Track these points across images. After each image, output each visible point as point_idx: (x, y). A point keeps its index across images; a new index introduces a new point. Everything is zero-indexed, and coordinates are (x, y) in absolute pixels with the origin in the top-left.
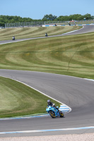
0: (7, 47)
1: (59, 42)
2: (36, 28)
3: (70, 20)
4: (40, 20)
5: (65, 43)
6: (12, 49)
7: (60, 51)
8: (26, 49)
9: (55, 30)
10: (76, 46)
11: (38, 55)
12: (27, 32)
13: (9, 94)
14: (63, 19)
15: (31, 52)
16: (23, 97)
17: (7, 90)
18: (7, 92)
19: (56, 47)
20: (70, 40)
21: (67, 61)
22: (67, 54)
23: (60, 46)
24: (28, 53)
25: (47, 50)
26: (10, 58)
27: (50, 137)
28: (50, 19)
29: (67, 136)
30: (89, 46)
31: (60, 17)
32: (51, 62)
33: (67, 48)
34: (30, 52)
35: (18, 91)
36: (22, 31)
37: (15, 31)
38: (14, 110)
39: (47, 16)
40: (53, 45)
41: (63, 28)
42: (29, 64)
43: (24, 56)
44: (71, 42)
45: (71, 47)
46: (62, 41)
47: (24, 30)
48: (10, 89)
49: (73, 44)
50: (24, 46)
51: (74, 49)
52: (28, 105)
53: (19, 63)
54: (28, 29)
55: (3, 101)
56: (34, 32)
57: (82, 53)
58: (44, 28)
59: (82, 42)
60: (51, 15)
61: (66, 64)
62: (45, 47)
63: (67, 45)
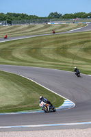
0: (14, 43)
1: (64, 39)
2: (41, 25)
3: (75, 17)
4: (45, 18)
5: (69, 40)
6: (18, 46)
7: (65, 48)
8: (32, 46)
9: (60, 28)
10: (80, 43)
11: (43, 51)
12: (33, 29)
13: (15, 89)
15: (37, 48)
16: (29, 93)
17: (13, 85)
18: (13, 88)
19: (61, 44)
20: (74, 37)
21: (71, 58)
22: (72, 51)
23: (65, 43)
24: (34, 50)
25: (52, 47)
26: (17, 55)
27: (54, 132)
28: (55, 16)
29: (71, 130)
31: (66, 15)
32: (56, 58)
33: (71, 45)
34: (36, 49)
35: (24, 87)
36: (28, 28)
37: (21, 28)
38: (19, 105)
39: (52, 14)
40: (58, 42)
41: (68, 25)
42: (35, 60)
43: (29, 52)
44: (75, 39)
45: (76, 44)
46: (67, 38)
47: (30, 27)
48: (16, 85)
49: (77, 41)
50: (30, 43)
51: (78, 46)
52: (33, 100)
53: (25, 59)
54: (33, 26)
55: (9, 96)
56: (39, 29)
57: (86, 50)
58: (50, 26)
59: (85, 39)
60: (56, 13)
61: (71, 60)
62: (50, 44)
63: (71, 42)
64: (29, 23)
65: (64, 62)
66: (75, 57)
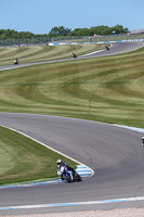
1: (74, 68)
2: (38, 48)
3: (92, 34)
4: (45, 36)
5: (84, 70)
6: (3, 80)
7: (76, 82)
8: (24, 80)
9: (68, 51)
10: (100, 74)
11: (43, 88)
12: (25, 53)
14: (80, 34)
15: (33, 84)
16: (20, 154)
19: (70, 77)
20: (91, 65)
21: (86, 98)
22: (87, 87)
23: (77, 75)
24: (28, 87)
25: (56, 81)
28: (60, 33)
30: (121, 74)
31: (76, 30)
32: (63, 99)
33: (86, 78)
34: (30, 84)
35: (12, 145)
36: (18, 52)
37: (6, 52)
38: (6, 174)
39: (56, 29)
40: (65, 74)
41: (81, 47)
42: (29, 103)
43: (20, 90)
44: (93, 68)
45: (93, 76)
46: (80, 67)
49: (96, 71)
50: (21, 75)
51: (96, 79)
52: (28, 167)
53: (14, 101)
54: (26, 49)
56: (36, 53)
57: (110, 85)
58: (52, 48)
59: (109, 69)
60: (62, 28)
61: (86, 102)
62: (53, 77)
63: (86, 74)
64: (19, 44)
65: (76, 105)
66: (92, 97)
